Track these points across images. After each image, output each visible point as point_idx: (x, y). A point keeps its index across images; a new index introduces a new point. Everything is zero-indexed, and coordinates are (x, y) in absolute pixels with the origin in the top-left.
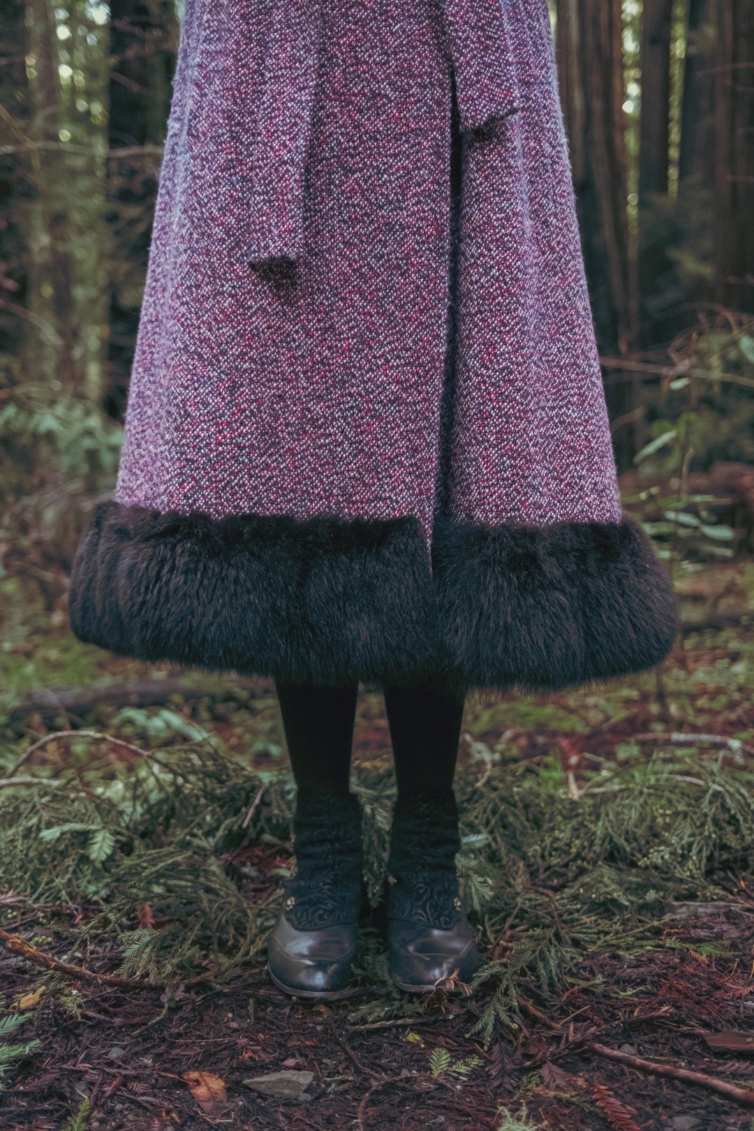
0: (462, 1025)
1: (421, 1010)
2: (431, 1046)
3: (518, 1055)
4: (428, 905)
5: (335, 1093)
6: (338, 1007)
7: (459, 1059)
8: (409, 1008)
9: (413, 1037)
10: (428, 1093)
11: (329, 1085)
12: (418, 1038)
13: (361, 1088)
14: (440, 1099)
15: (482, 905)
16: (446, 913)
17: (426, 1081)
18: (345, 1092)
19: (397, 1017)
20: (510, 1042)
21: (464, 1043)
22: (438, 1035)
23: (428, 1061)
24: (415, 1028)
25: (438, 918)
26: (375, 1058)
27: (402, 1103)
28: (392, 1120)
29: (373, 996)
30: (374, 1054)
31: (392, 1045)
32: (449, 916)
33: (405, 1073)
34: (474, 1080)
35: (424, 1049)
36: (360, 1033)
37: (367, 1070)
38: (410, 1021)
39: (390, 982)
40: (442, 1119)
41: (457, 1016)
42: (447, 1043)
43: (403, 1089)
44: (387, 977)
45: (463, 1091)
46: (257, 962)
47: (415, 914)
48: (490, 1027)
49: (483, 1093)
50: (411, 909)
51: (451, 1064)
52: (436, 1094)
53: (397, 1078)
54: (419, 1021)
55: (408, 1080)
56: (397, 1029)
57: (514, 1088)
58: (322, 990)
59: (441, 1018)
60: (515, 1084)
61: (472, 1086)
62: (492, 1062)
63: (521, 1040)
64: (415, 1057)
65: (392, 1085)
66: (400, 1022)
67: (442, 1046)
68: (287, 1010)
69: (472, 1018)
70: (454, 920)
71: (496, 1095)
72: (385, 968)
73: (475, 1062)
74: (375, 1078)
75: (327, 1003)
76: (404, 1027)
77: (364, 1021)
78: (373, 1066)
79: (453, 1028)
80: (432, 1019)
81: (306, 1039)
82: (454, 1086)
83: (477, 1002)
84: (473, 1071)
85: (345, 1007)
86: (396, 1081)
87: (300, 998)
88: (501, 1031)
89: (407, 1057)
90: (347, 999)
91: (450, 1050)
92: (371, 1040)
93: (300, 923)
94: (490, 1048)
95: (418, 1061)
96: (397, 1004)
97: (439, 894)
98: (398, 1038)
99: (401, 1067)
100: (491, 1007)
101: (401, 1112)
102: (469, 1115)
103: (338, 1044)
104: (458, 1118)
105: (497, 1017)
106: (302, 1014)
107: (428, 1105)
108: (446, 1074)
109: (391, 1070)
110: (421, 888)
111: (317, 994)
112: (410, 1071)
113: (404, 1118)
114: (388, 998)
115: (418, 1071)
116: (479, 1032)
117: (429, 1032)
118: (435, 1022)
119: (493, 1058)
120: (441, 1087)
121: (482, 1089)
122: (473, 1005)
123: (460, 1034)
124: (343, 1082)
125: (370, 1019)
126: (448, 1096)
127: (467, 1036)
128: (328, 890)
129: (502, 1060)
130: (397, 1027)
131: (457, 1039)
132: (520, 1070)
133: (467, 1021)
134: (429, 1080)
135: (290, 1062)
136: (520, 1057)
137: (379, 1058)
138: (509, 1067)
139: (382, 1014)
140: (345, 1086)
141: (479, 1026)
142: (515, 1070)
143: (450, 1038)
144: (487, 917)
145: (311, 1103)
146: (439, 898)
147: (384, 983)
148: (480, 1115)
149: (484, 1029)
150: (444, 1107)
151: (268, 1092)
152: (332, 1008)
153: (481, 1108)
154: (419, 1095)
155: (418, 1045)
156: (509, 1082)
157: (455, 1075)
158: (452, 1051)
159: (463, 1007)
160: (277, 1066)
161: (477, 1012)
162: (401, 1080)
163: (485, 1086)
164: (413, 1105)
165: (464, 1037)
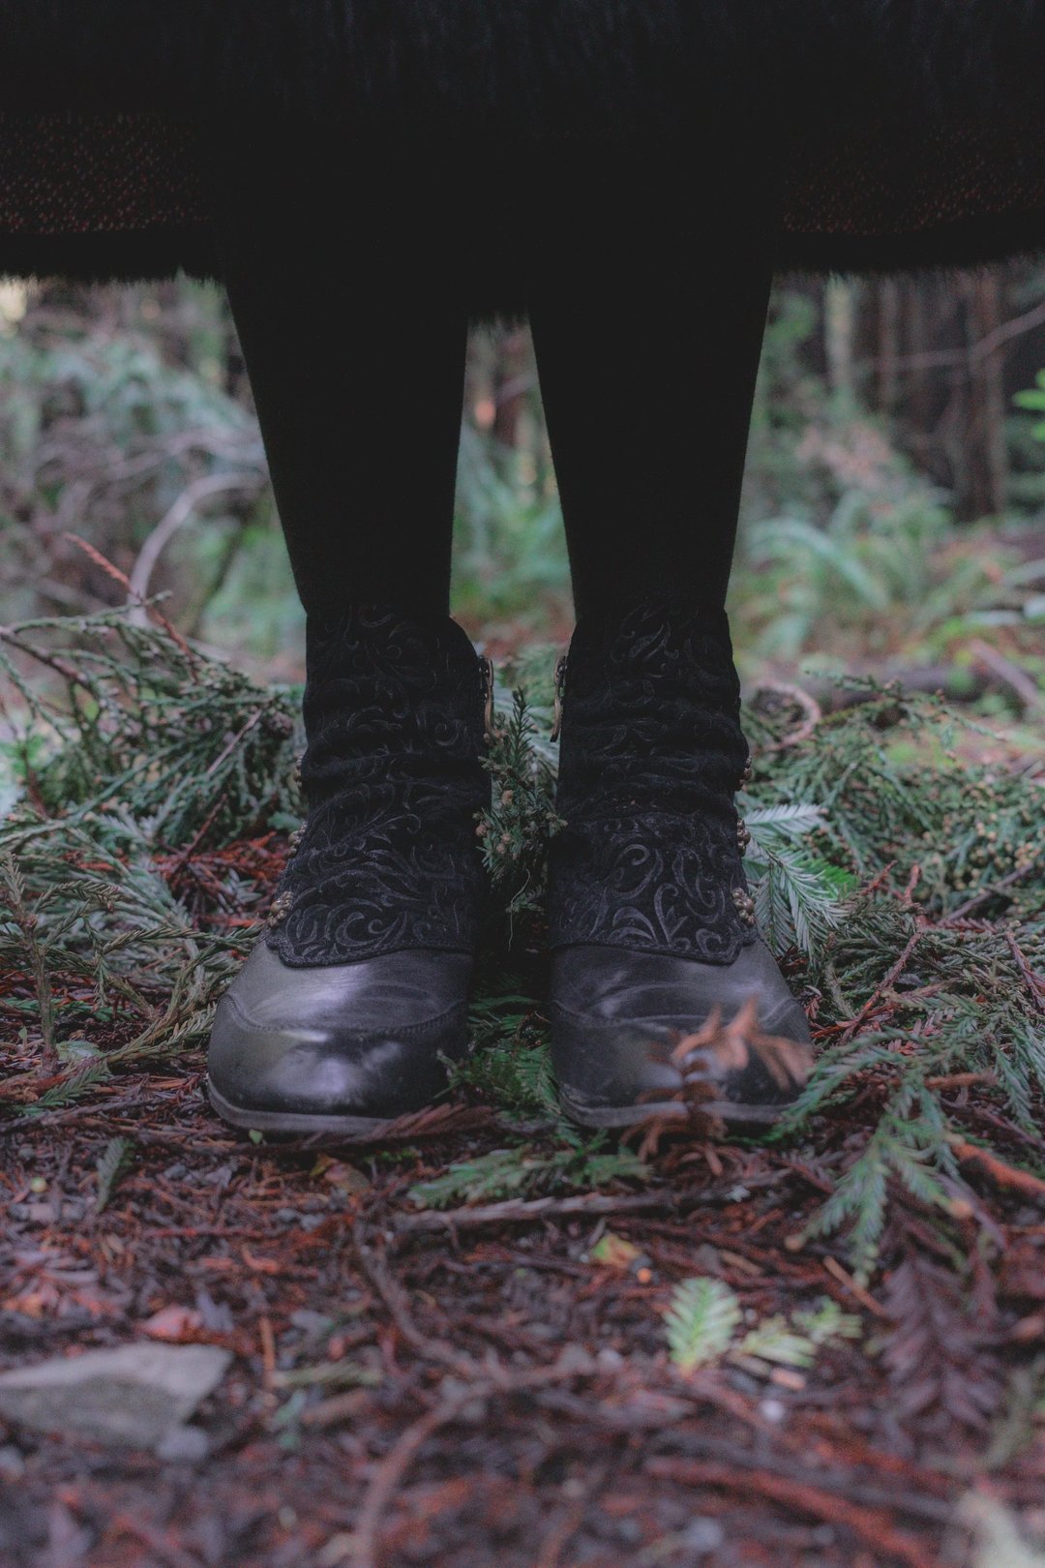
0: (777, 1214)
1: (642, 1171)
2: (671, 1274)
3: (982, 1299)
4: (658, 896)
5: (305, 1430)
6: (386, 1167)
7: (770, 1315)
8: (602, 1167)
9: (611, 1249)
10: (651, 1431)
11: (284, 1397)
12: (629, 1250)
13: (400, 1415)
14: (702, 1456)
15: (818, 941)
16: (712, 920)
17: (652, 1387)
18: (343, 1424)
19: (563, 1192)
20: (944, 1262)
21: (782, 1267)
22: (697, 1243)
23: (659, 1322)
24: (620, 1224)
25: (688, 931)
26: (479, 1310)
27: (553, 1469)
28: (505, 1539)
29: (498, 1138)
30: (477, 1299)
31: (540, 1270)
32: (721, 927)
33: (574, 1359)
34: (829, 1384)
35: (650, 1284)
36: (437, 1237)
37: (439, 1349)
38: (601, 1202)
39: (551, 1106)
40: (706, 1534)
41: (757, 1192)
42: (726, 1265)
43: (559, 1417)
44: (542, 1092)
45: (790, 1425)
46: (185, 1065)
47: (623, 924)
48: (872, 1217)
49: (868, 1433)
50: (611, 913)
51: (741, 1330)
52: (689, 1437)
53: (539, 1376)
54: (633, 1202)
55: (582, 1384)
56: (564, 1229)
57: (987, 1415)
58: (339, 1109)
59: (706, 1195)
60: (988, 1401)
61: (820, 1408)
62: (888, 1324)
63: (984, 1253)
64: (615, 1309)
65: (523, 1402)
66: (571, 1204)
67: (713, 1276)
68: (223, 1175)
69: (806, 1195)
70: (735, 941)
71: (919, 1439)
72: (543, 1076)
73: (827, 1323)
74: (463, 1378)
75: (351, 1153)
76: (587, 1220)
77: (456, 1201)
78: (467, 1337)
79: (746, 1225)
80: (678, 1197)
81: (261, 1254)
82: (753, 1406)
83: (818, 1153)
84: (823, 1354)
85: (409, 1164)
86: (536, 1389)
87: (269, 1136)
88: (912, 1227)
89: (588, 1308)
90: (414, 1141)
91: (735, 1287)
92: (477, 1258)
93: (298, 952)
94: (876, 1281)
95: (625, 1321)
96: (564, 1157)
97: (691, 869)
98: (563, 1253)
99: (560, 1341)
100: (873, 1153)
101: (547, 1506)
102: (813, 1520)
103: (356, 1265)
104: (776, 1532)
105: (895, 1187)
106: (274, 1185)
107: (655, 1480)
108: (725, 1363)
109: (528, 1350)
110: (638, 854)
111: (321, 1123)
112: (594, 1353)
113: (555, 1532)
114: (543, 1142)
115: (625, 1353)
116: (835, 1233)
117: (667, 1237)
118: (686, 1208)
119: (893, 1309)
120: (705, 1410)
121: (863, 1418)
122: (806, 1162)
123: (769, 1238)
124: (340, 1388)
125: (474, 1194)
126: (731, 1444)
127: (794, 1242)
128: (383, 861)
129: (926, 1320)
130: (564, 1220)
131: (761, 1256)
132: (998, 1351)
133: (790, 1206)
134: (662, 1383)
135: (168, 1321)
136: (989, 1306)
137: (494, 1311)
138: (957, 1341)
139: (514, 1179)
140: (348, 1404)
141: (833, 1213)
142: (981, 1349)
143: (736, 1251)
144: (830, 969)
145: (202, 1468)
146: (690, 881)
147: (534, 1108)
148: (866, 1523)
149: (849, 1222)
150: (718, 1488)
151: (49, 1424)
152: (366, 1170)
153: (872, 1493)
154: (619, 1440)
155: (629, 1275)
156: (965, 1395)
157: (758, 1368)
158: (748, 1290)
159: (777, 1167)
160: (126, 1328)
161: (824, 1177)
162: (555, 1384)
163: (871, 1406)
164: (596, 1475)
165: (782, 1248)
